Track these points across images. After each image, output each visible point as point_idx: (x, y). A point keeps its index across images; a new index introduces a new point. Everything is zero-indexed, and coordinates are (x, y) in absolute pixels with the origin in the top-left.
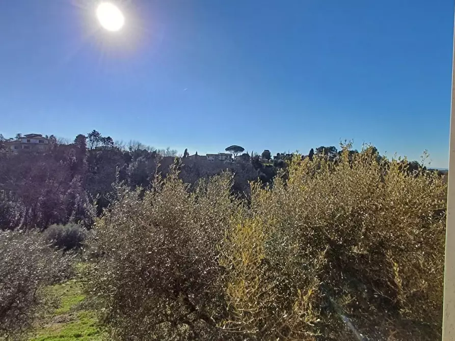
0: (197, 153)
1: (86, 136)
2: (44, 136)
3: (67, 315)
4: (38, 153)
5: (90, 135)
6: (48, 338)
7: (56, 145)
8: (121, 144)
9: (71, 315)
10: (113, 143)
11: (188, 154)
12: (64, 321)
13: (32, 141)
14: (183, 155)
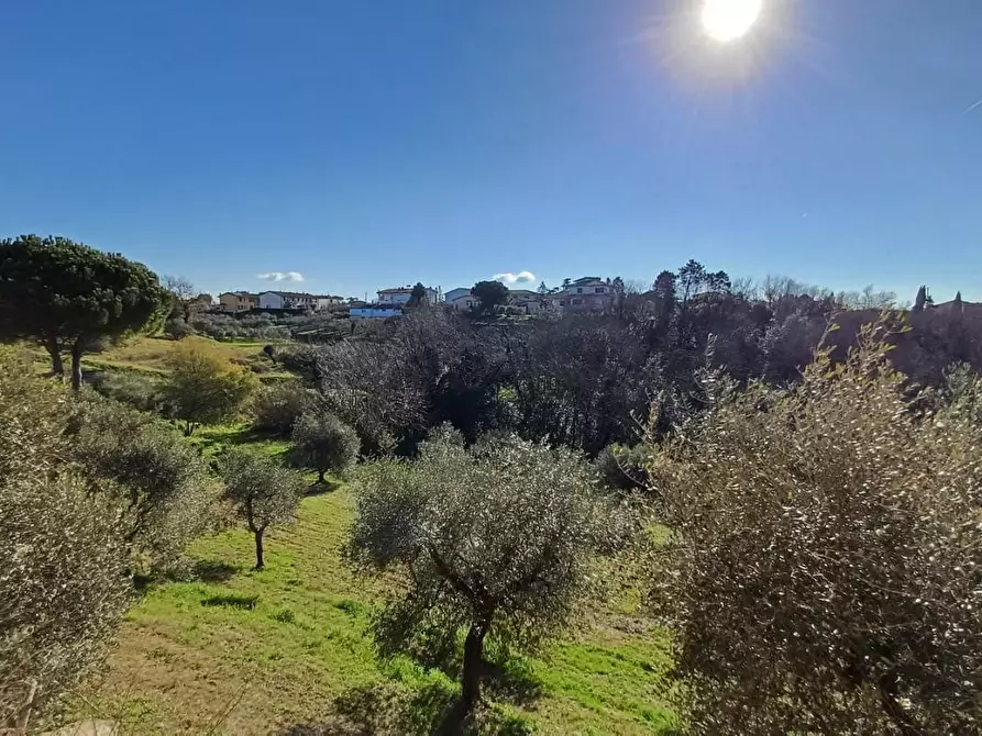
0: (959, 295)
1: (675, 274)
2: (604, 280)
3: (630, 620)
4: (592, 311)
5: (684, 271)
6: (598, 650)
7: (622, 296)
8: (748, 285)
9: (637, 622)
10: (729, 285)
11: (930, 300)
12: (625, 630)
13: (586, 290)
14: (914, 304)
